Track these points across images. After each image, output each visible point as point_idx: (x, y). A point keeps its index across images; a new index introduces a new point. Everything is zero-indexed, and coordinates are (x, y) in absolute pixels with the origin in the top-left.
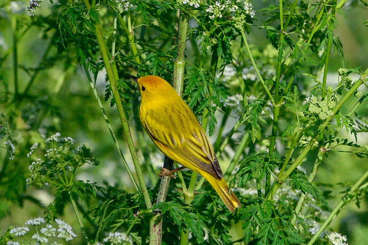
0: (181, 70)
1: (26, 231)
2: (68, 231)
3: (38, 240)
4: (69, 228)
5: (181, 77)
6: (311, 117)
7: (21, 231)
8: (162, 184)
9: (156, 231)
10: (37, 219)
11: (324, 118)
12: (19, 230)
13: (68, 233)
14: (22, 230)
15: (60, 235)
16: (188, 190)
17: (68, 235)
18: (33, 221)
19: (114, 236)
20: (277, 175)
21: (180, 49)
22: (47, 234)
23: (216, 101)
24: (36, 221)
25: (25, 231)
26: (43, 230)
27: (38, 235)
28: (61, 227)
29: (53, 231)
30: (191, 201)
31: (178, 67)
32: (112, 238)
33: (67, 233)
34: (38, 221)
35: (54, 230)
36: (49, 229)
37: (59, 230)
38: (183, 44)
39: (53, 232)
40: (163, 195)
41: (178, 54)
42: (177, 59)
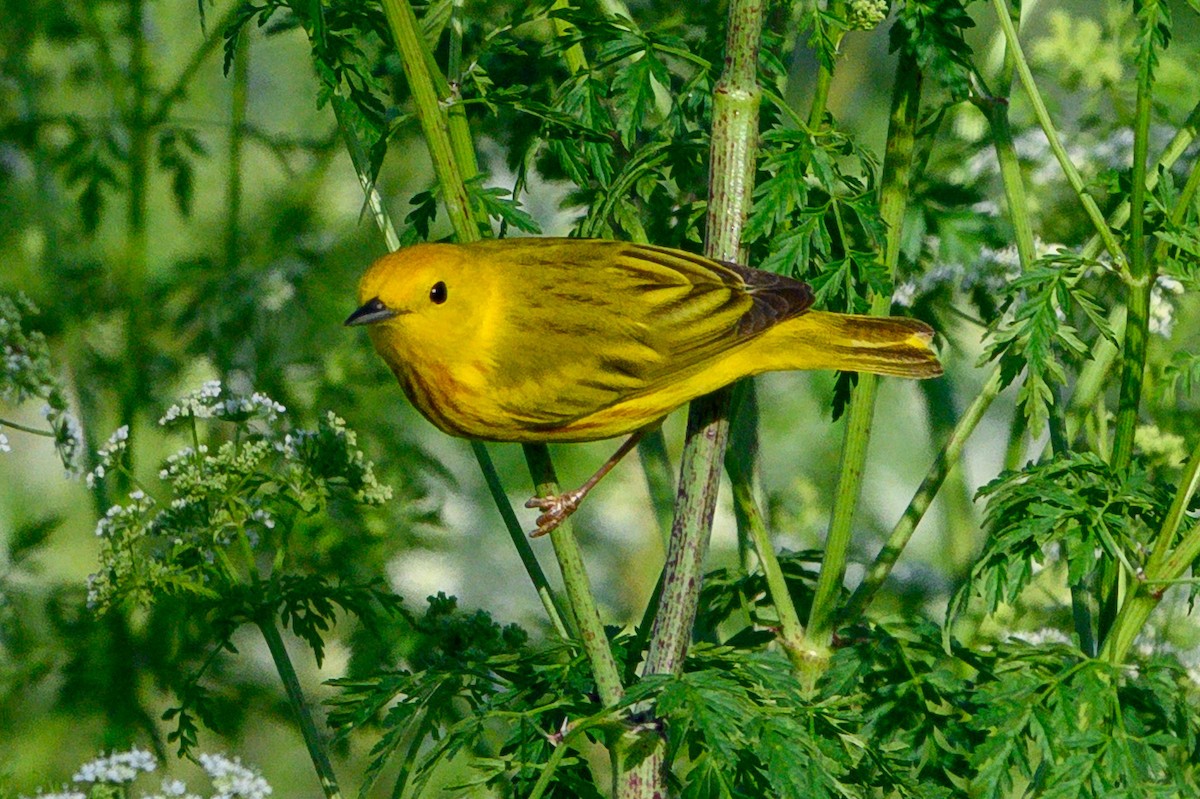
0: (744, 127)
4: (257, 789)
5: (742, 155)
8: (666, 606)
10: (125, 757)
18: (108, 767)
21: (741, 35)
24: (120, 763)
28: (222, 788)
31: (730, 114)
34: (127, 764)
38: (749, 12)
40: (672, 648)
41: (729, 60)
42: (726, 79)
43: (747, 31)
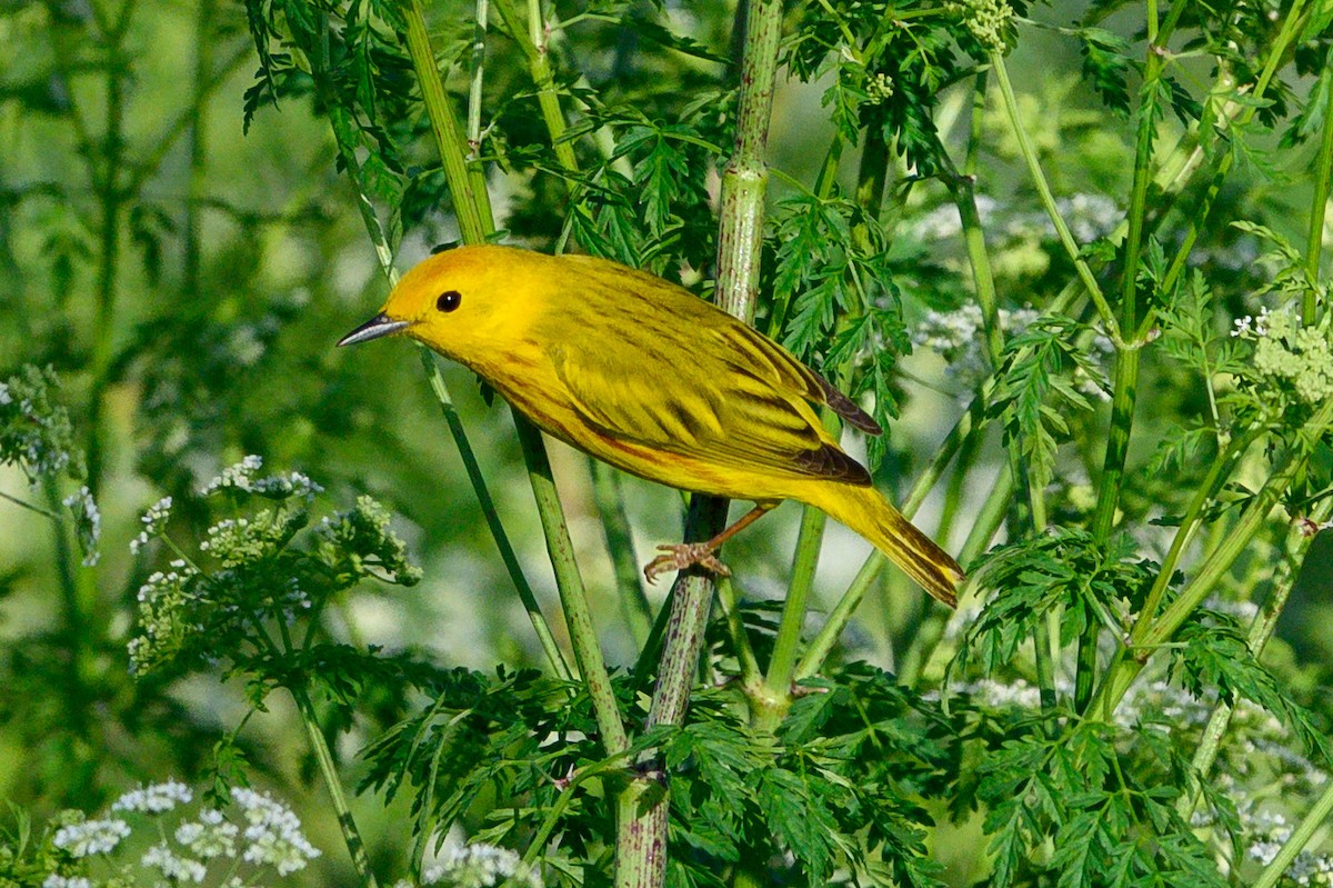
0: (752, 205)
1: (119, 835)
2: (286, 834)
3: (167, 872)
4: (288, 822)
5: (750, 233)
6: (1266, 394)
7: (100, 835)
8: (669, 661)
9: (644, 848)
10: (162, 788)
11: (1318, 396)
12: (90, 834)
13: (285, 840)
14: (105, 831)
15: (253, 853)
16: (764, 681)
17: (285, 852)
18: (146, 797)
19: (466, 859)
20: (1128, 625)
21: (750, 118)
22: (204, 846)
23: (891, 328)
24: (157, 794)
25: (114, 834)
26: (188, 833)
27: (168, 853)
28: (256, 819)
29: (227, 836)
30: (779, 724)
31: (739, 194)
32: (460, 865)
33: (281, 844)
34: (164, 795)
35: (231, 829)
36: (209, 828)
37: (251, 832)
38: (759, 98)
39: (222, 839)
40: (674, 701)
41: (739, 142)
42: (737, 160)
43: (757, 114)
